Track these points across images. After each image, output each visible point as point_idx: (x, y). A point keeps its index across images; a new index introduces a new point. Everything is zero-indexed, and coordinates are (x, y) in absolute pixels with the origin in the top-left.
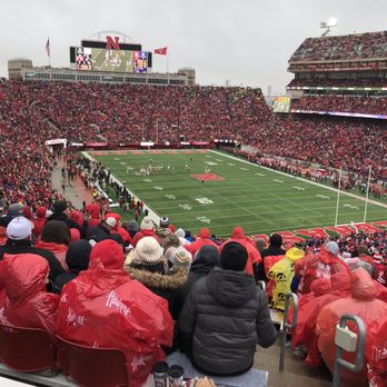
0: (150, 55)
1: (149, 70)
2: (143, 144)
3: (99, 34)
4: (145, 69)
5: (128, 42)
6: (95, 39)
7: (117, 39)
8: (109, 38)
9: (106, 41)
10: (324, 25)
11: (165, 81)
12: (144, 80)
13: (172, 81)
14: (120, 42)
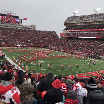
0: (21, 20)
1: (21, 24)
2: (18, 45)
3: (5, 12)
4: (20, 24)
5: (14, 15)
6: (3, 13)
7: (11, 14)
8: (8, 13)
9: (7, 14)
10: (74, 13)
11: (26, 28)
12: (19, 27)
13: (28, 28)
14: (12, 15)
